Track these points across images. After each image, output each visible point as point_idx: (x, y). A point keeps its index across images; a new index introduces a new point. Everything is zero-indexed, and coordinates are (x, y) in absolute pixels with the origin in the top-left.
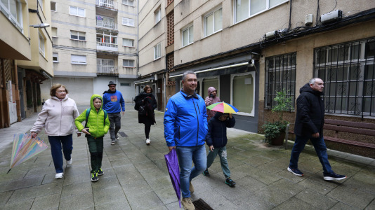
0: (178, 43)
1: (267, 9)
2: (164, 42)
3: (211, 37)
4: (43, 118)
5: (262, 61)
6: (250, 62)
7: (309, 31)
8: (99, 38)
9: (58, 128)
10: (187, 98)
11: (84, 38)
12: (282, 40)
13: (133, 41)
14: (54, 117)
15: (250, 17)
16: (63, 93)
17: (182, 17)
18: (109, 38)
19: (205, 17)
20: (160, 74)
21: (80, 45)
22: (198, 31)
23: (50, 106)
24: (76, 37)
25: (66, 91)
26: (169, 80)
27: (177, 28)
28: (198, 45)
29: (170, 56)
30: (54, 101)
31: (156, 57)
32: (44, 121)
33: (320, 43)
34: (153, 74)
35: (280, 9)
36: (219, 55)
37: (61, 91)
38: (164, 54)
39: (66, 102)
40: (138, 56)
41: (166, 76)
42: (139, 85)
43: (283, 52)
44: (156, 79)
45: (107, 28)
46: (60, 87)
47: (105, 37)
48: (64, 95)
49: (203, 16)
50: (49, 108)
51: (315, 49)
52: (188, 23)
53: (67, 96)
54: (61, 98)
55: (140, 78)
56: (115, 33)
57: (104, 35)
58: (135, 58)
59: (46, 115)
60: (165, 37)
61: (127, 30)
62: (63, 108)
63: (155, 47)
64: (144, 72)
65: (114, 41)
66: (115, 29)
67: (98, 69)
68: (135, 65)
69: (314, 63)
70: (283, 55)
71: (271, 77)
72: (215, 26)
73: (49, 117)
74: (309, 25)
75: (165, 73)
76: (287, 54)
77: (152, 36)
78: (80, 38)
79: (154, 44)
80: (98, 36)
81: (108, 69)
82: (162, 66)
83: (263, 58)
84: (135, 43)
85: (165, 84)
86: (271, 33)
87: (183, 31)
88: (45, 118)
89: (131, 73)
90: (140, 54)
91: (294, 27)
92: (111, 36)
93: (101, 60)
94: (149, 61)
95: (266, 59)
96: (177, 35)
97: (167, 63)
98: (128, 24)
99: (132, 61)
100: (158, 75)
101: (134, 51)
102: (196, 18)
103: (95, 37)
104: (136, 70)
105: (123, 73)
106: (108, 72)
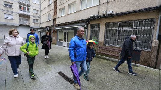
0: (58, 15)
1: (92, 7)
2: (52, 13)
3: (72, 14)
4: (5, 47)
5: (89, 26)
6: (85, 26)
7: (104, 17)
8: (20, 7)
9: (14, 52)
10: (80, 39)
11: (12, 6)
12: (96, 19)
13: (38, 11)
14: (11, 46)
15: (86, 8)
16: (17, 33)
17: (60, 4)
18: (25, 8)
19: (70, 6)
20: (50, 27)
21: (9, 9)
22: (67, 11)
23: (9, 40)
24: (7, 5)
25: (18, 33)
26: (54, 30)
27: (58, 8)
28: (66, 17)
29: (55, 20)
30: (11, 37)
31: (49, 19)
32: (5, 48)
33: (107, 21)
34: (47, 27)
35: (96, 7)
36: (74, 21)
37: (15, 32)
38: (52, 19)
39: (18, 38)
40: (40, 18)
41: (53, 28)
42: (40, 31)
43: (96, 23)
44: (48, 29)
45: (25, 3)
46: (15, 30)
47: (24, 7)
48: (17, 35)
49: (69, 5)
50: (8, 41)
51: (106, 23)
52: (62, 7)
53: (18, 35)
54: (15, 36)
55: (41, 28)
56: (29, 6)
57: (23, 6)
58: (39, 19)
59: (7, 45)
60: (53, 11)
61: (35, 5)
62: (17, 41)
63: (48, 15)
64: (43, 26)
65: (28, 9)
66: (29, 4)
67: (20, 22)
68: (39, 22)
69: (105, 28)
70: (96, 24)
71: (92, 31)
72: (73, 10)
73: (8, 46)
74: (104, 14)
75: (52, 27)
76: (97, 24)
77: (47, 10)
78: (9, 6)
79: (48, 13)
80: (19, 6)
81: (25, 22)
82: (51, 24)
83: (90, 25)
84: (39, 12)
85: (52, 31)
86: (92, 16)
87: (61, 10)
88: (6, 47)
89: (36, 25)
90: (41, 17)
91: (100, 14)
92: (27, 7)
93: (21, 18)
94: (45, 21)
95: (91, 25)
96: (58, 11)
97: (53, 23)
98: (35, 3)
99: (37, 20)
100: (49, 28)
101: (38, 16)
102: (66, 5)
103: (18, 7)
104: (39, 24)
105: (32, 25)
106: (25, 24)
